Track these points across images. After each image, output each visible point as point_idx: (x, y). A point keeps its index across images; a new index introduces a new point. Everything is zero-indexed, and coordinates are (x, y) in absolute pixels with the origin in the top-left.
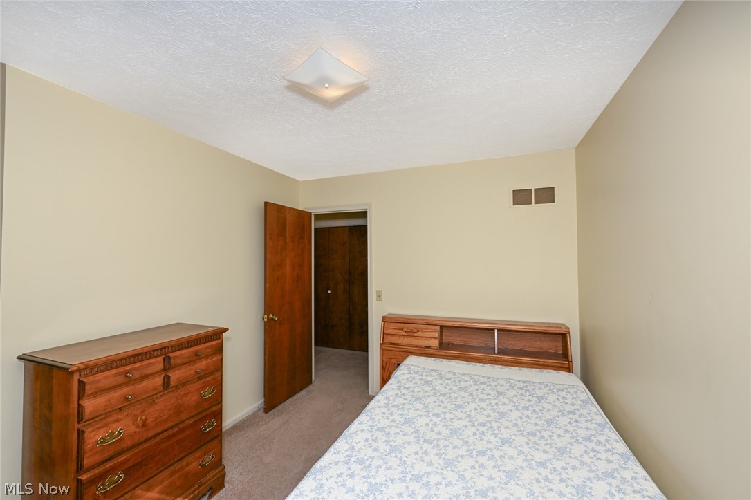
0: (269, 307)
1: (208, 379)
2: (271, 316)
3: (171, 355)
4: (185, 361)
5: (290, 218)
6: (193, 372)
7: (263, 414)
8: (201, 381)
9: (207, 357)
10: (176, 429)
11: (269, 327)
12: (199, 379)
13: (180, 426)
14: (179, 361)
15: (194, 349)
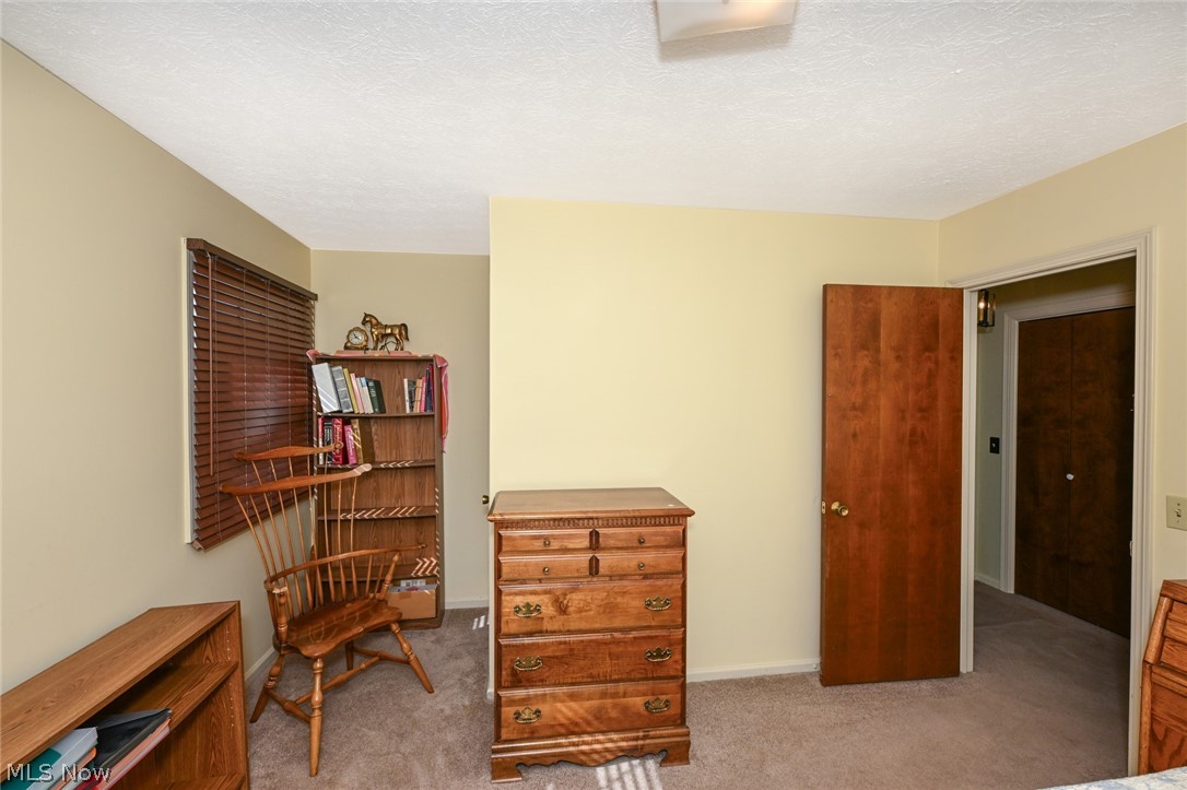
0: (831, 487)
1: (660, 583)
2: (835, 506)
3: (601, 531)
4: (620, 544)
5: (889, 312)
6: (634, 564)
7: (818, 685)
8: (648, 582)
9: (657, 547)
10: (608, 636)
11: (831, 525)
12: (646, 577)
13: (616, 634)
14: (612, 542)
15: (635, 530)
